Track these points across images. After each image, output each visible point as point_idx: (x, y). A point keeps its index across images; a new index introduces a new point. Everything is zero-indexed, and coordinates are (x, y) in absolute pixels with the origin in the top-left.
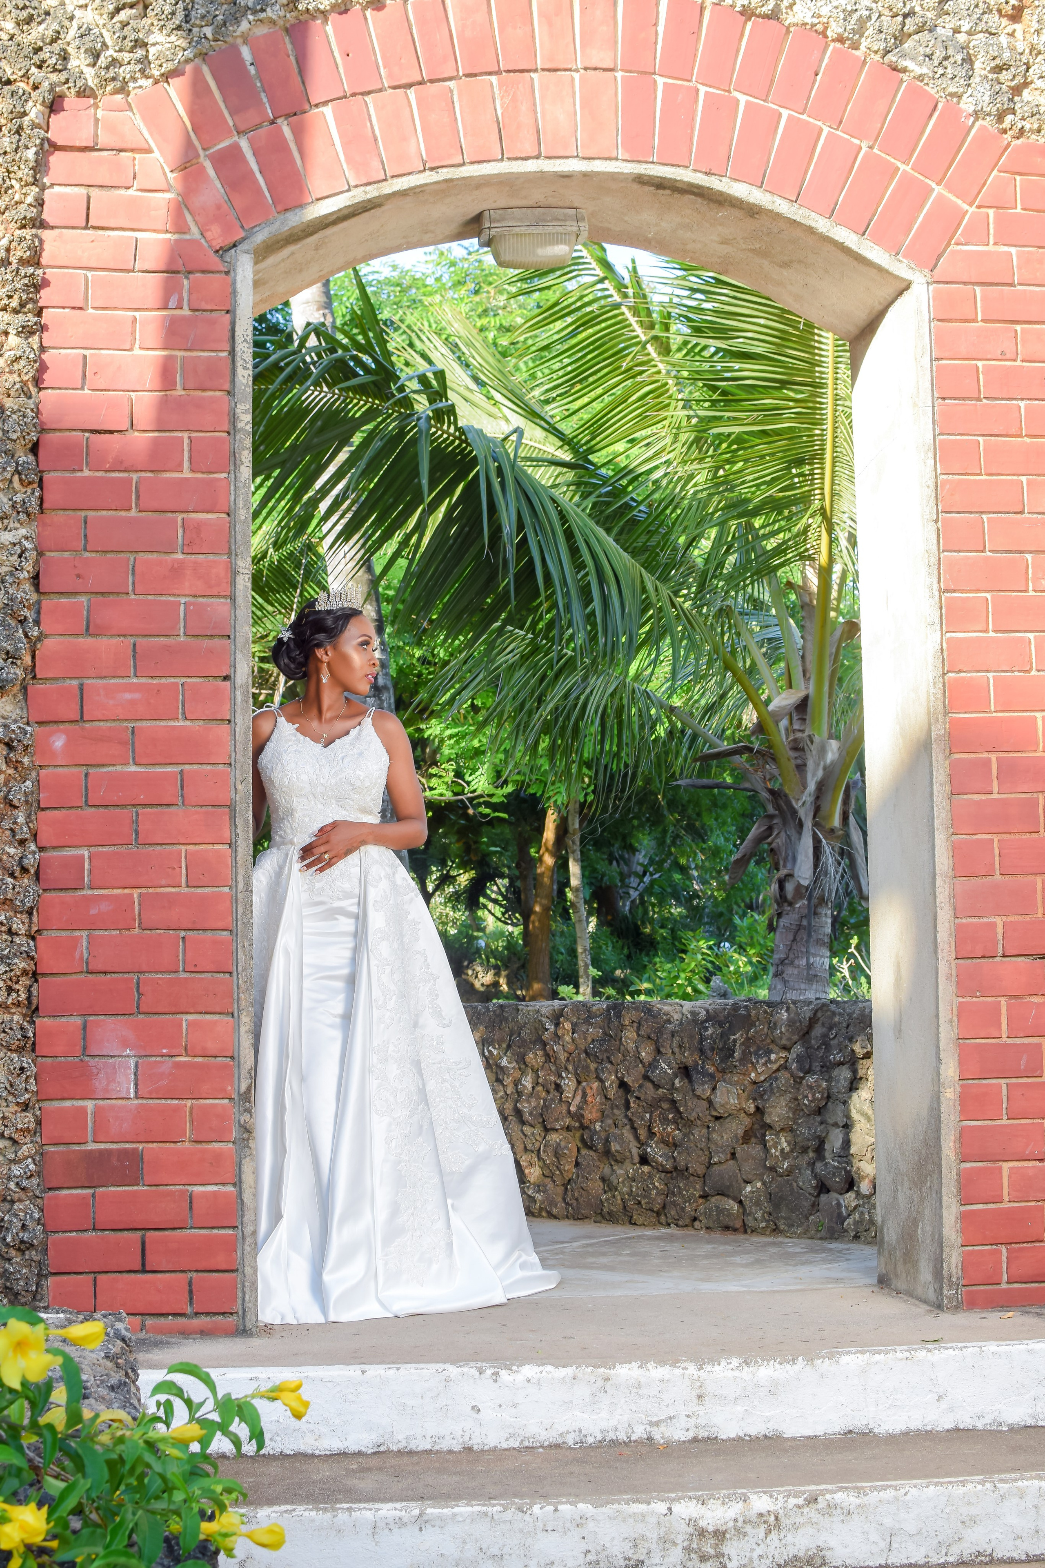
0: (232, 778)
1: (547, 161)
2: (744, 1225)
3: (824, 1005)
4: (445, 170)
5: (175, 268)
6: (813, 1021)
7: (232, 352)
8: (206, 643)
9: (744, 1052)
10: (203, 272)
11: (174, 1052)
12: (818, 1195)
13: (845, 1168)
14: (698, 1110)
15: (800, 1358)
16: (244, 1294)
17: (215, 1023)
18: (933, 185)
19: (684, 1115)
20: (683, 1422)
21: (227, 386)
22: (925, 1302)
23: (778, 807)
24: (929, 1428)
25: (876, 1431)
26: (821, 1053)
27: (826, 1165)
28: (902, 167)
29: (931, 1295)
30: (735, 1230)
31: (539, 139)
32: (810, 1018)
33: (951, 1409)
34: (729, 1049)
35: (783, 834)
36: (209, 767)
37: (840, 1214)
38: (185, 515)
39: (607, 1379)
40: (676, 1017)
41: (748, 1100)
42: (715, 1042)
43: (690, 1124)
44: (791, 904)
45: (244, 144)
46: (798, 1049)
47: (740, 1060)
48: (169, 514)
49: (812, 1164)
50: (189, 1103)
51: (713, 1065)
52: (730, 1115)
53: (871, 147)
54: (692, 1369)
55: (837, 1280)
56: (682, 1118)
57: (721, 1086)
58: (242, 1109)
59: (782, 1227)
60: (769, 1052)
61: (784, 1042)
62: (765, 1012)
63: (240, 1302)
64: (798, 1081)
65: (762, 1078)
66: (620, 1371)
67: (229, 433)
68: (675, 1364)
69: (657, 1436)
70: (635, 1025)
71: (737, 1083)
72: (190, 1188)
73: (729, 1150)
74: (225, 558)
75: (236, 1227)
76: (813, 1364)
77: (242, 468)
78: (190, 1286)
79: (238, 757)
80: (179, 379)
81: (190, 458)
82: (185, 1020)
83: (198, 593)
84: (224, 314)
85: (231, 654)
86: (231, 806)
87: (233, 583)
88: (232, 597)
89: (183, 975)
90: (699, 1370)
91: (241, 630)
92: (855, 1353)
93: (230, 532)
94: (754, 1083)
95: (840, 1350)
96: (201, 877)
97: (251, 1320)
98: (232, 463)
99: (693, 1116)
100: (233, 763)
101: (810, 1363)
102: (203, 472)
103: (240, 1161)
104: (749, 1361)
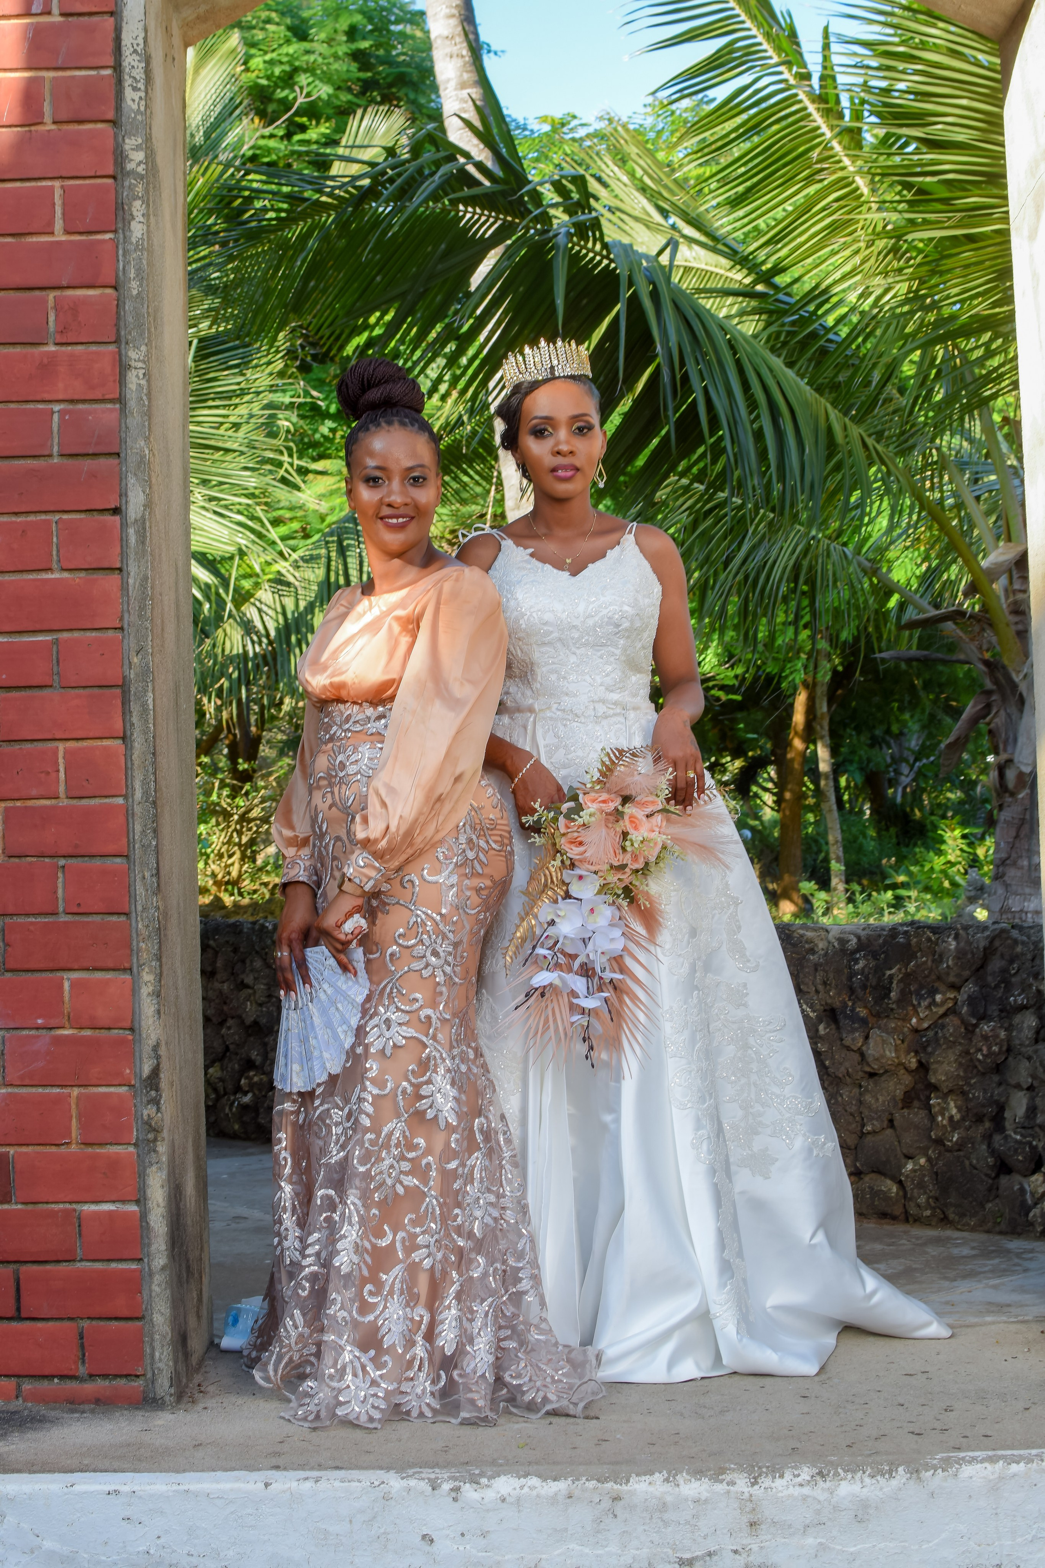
0: (126, 647)
2: (906, 1212)
3: (1003, 931)
6: (989, 952)
7: (118, 67)
8: (87, 464)
9: (902, 992)
11: (53, 1022)
12: (997, 1176)
13: (1030, 1143)
14: (847, 1064)
15: (901, 1469)
16: (153, 1349)
17: (107, 982)
19: (831, 1070)
21: (111, 115)
23: (996, 682)
26: (999, 993)
27: (1006, 1137)
30: (894, 1218)
32: (985, 949)
34: (884, 988)
35: (1002, 713)
36: (94, 634)
37: (1024, 1202)
38: (58, 293)
39: (617, 1499)
40: (821, 945)
41: (908, 1053)
42: (867, 978)
43: (838, 1081)
44: (1013, 794)
46: (970, 988)
47: (899, 1002)
48: (37, 293)
49: (988, 1138)
50: (76, 1091)
51: (865, 1007)
52: (886, 1071)
54: (742, 1484)
55: (1000, 1308)
56: (828, 1074)
57: (875, 1033)
58: (145, 1100)
59: (951, 1216)
60: (933, 992)
61: (952, 979)
62: (929, 939)
63: (148, 1360)
64: (970, 1030)
65: (926, 1025)
66: (636, 1486)
67: (114, 177)
68: (717, 1475)
71: (895, 1030)
72: (78, 1207)
73: (885, 1117)
74: (112, 348)
75: (140, 1260)
76: (919, 1478)
77: (134, 224)
78: (82, 1338)
79: (132, 619)
80: (47, 108)
81: (64, 214)
82: (67, 979)
83: (76, 397)
84: (106, 17)
85: (121, 478)
86: (123, 686)
87: (122, 381)
88: (121, 400)
89: (64, 918)
90: (753, 1484)
91: (136, 446)
92: (982, 1462)
93: (118, 313)
94: (916, 1031)
95: (962, 1455)
96: (86, 784)
97: (163, 1386)
98: (119, 218)
99: (841, 1072)
100: (126, 626)
101: (915, 1475)
102: (80, 233)
103: (145, 1168)
104: (825, 1472)
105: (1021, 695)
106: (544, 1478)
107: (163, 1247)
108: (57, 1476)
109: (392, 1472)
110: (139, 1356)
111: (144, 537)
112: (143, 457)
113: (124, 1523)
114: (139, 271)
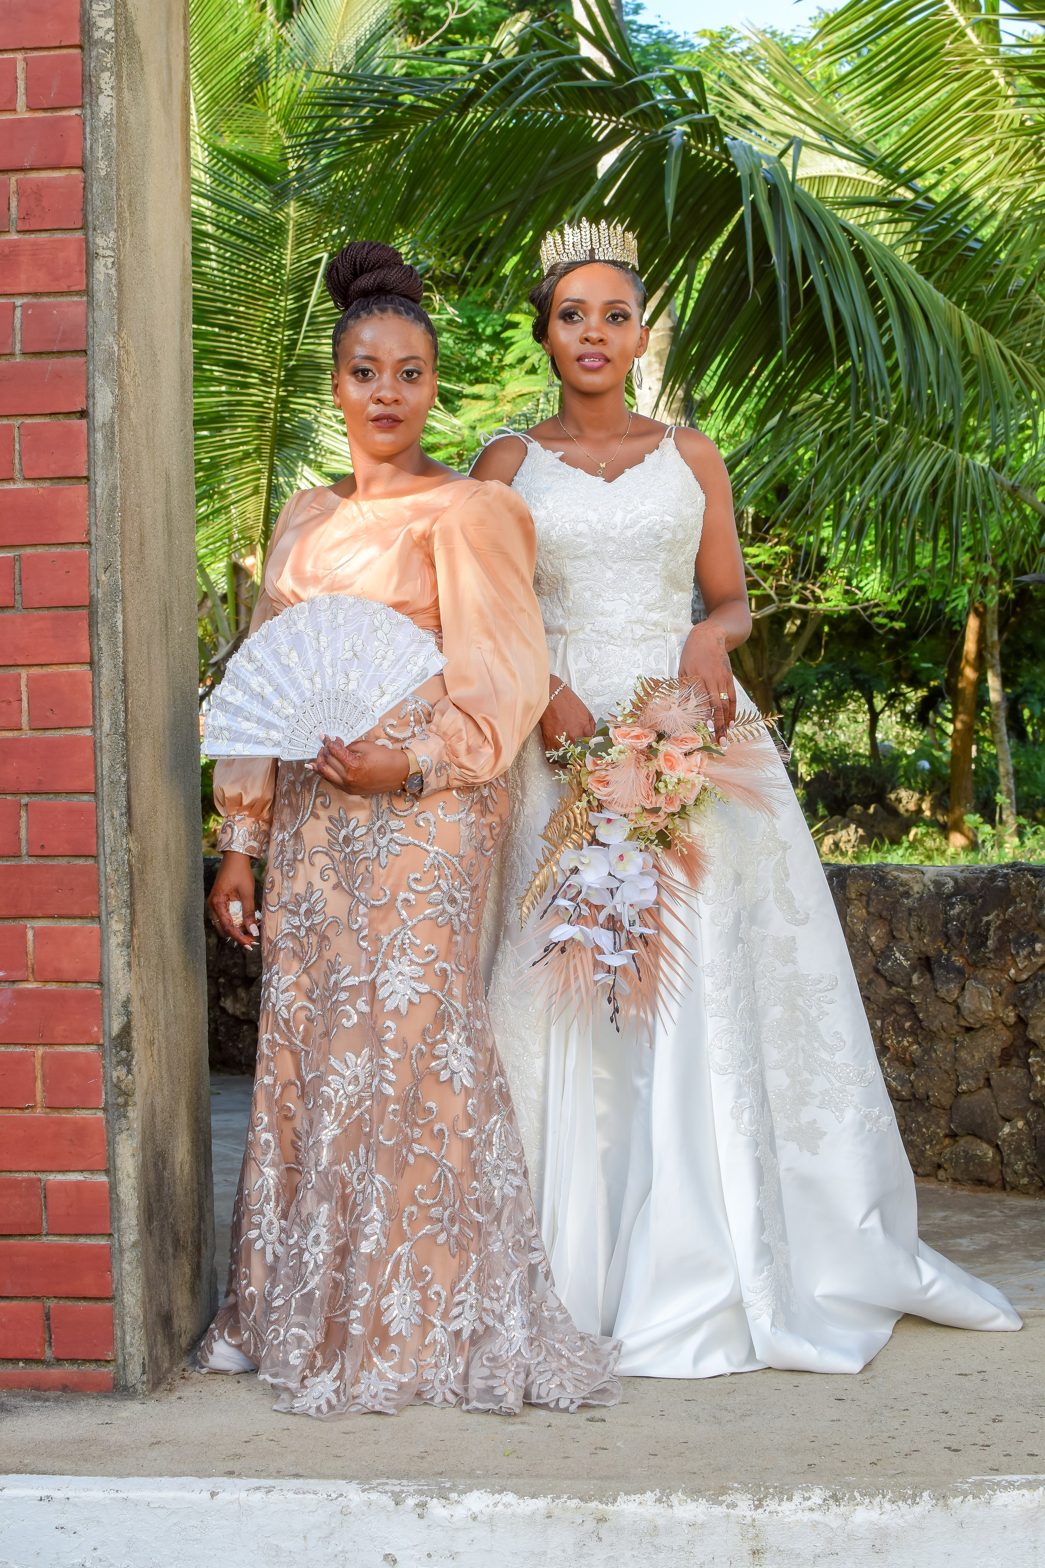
0: (93, 564)
2: (1003, 1179)
8: (51, 363)
9: (1000, 940)
11: (16, 975)
14: (942, 1017)
15: (926, 1494)
16: (124, 1332)
17: (74, 931)
19: (925, 1024)
30: (990, 1185)
34: (981, 935)
36: (59, 550)
38: (21, 176)
39: (602, 1520)
40: (917, 888)
41: (1006, 1006)
42: (963, 924)
43: (932, 1036)
47: (996, 951)
50: (40, 1051)
51: (962, 956)
52: (983, 1026)
54: (744, 1506)
56: (922, 1029)
57: (971, 984)
58: (114, 1060)
60: (1033, 941)
62: (1029, 883)
63: (118, 1345)
65: (1024, 976)
66: (624, 1506)
67: (81, 47)
68: (716, 1495)
70: (864, 898)
71: (992, 982)
72: (43, 1176)
73: (982, 1075)
74: (79, 235)
75: (111, 1235)
76: (946, 1505)
77: (101, 98)
78: (48, 1319)
79: (99, 533)
81: (26, 89)
82: (31, 928)
83: (39, 290)
85: (88, 378)
86: (91, 606)
87: (89, 271)
88: (87, 292)
89: (27, 861)
90: (757, 1507)
91: (105, 342)
92: (1019, 1488)
93: (85, 196)
94: (1014, 982)
95: (998, 1478)
96: (49, 714)
97: (135, 1373)
98: (86, 92)
99: (935, 1026)
100: (93, 541)
101: (941, 1502)
102: (45, 110)
103: (115, 1135)
104: (840, 1496)
106: (520, 1493)
107: (134, 1222)
109: (354, 1485)
110: (110, 1340)
111: (113, 442)
112: (111, 354)
113: (57, 1532)
114: (107, 149)
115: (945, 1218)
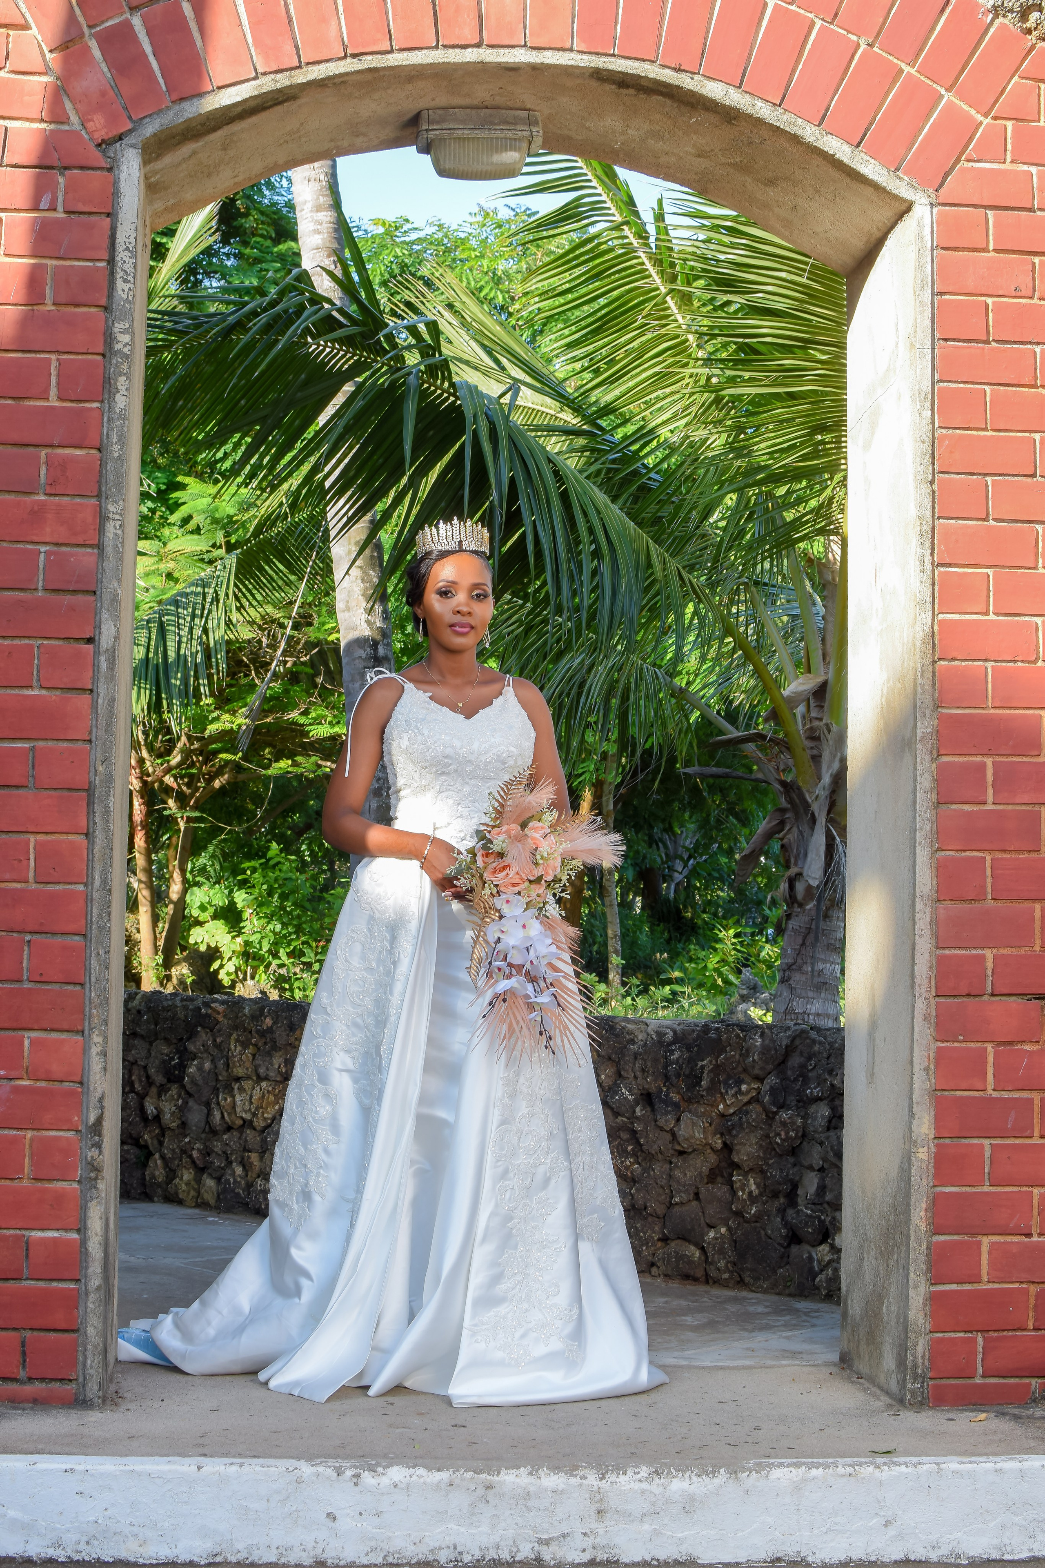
0: (93, 757)
1: (489, 51)
2: (707, 1275)
3: (803, 1031)
4: (369, 58)
5: (48, 163)
6: (790, 1050)
7: (111, 261)
8: (68, 599)
9: (712, 1081)
10: (82, 168)
11: (13, 1074)
12: (789, 1245)
13: (819, 1218)
14: (660, 1142)
15: (722, 1470)
16: (85, 1358)
17: (63, 1041)
18: (943, 92)
19: (645, 1147)
20: (578, 1541)
21: (103, 302)
22: (887, 1393)
23: (791, 801)
24: (873, 1558)
25: (810, 1559)
26: (798, 1086)
27: (798, 1212)
28: (907, 69)
29: (894, 1386)
30: (696, 1280)
31: (481, 25)
32: (787, 1046)
33: (900, 1536)
34: (696, 1076)
36: (65, 744)
37: (811, 1269)
38: (49, 450)
39: (489, 1487)
40: (641, 1036)
41: (715, 1135)
42: (681, 1068)
43: (650, 1157)
45: (137, 22)
46: (772, 1080)
47: (708, 1089)
48: (31, 449)
49: (782, 1211)
50: (29, 1134)
51: (678, 1093)
52: (694, 1150)
53: (870, 45)
54: (592, 1479)
55: (795, 1355)
56: (642, 1151)
57: (686, 1117)
58: (89, 1143)
59: (747, 1279)
60: (739, 1082)
61: (756, 1071)
62: (738, 1036)
63: (80, 1367)
64: (771, 1117)
65: (731, 1111)
66: (506, 1477)
67: (104, 355)
68: (572, 1471)
69: (547, 1557)
71: (703, 1114)
72: (26, 1233)
73: (692, 1190)
74: (93, 501)
75: (78, 1280)
76: (737, 1478)
77: (118, 396)
78: (23, 1346)
79: (99, 733)
80: (48, 291)
81: (58, 384)
82: (28, 1038)
83: (61, 541)
84: (103, 217)
85: (96, 612)
86: (89, 791)
87: (101, 530)
88: (99, 546)
89: (28, 985)
90: (601, 1479)
91: (109, 586)
92: (788, 1466)
93: (100, 471)
94: (722, 1115)
95: (771, 1461)
96: (52, 871)
97: (92, 1390)
98: (106, 390)
99: (654, 1149)
100: (93, 739)
101: (733, 1476)
102: (72, 401)
103: (86, 1203)
104: (660, 1471)
105: (813, 815)
106: (430, 1469)
107: (98, 1271)
108: (18, 1456)
109: (303, 1461)
110: (73, 1363)
111: (114, 664)
112: (115, 596)
113: (77, 1497)
114: (121, 437)
115: (666, 1302)
